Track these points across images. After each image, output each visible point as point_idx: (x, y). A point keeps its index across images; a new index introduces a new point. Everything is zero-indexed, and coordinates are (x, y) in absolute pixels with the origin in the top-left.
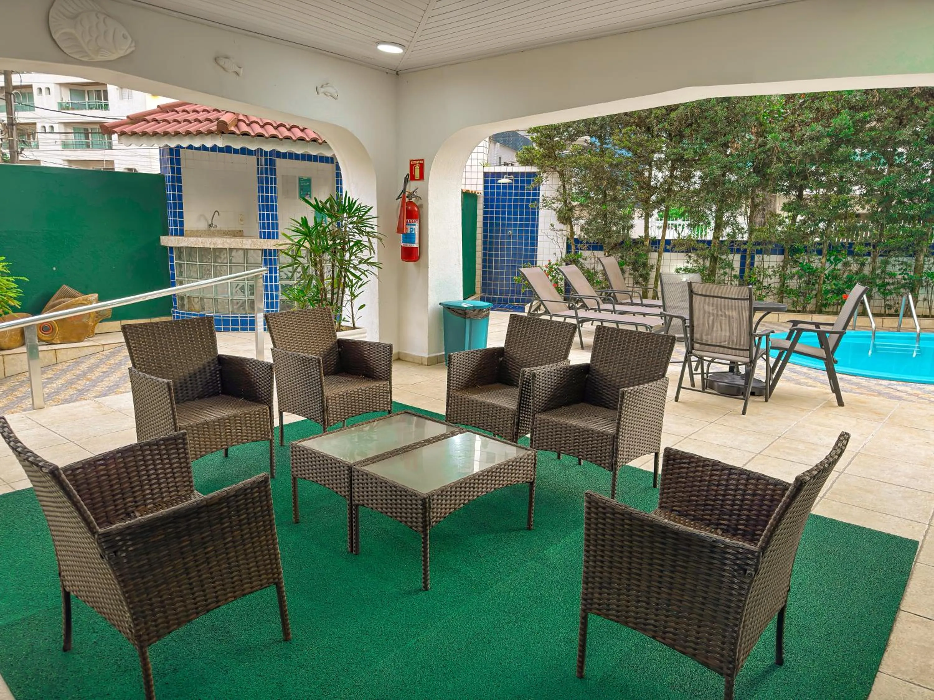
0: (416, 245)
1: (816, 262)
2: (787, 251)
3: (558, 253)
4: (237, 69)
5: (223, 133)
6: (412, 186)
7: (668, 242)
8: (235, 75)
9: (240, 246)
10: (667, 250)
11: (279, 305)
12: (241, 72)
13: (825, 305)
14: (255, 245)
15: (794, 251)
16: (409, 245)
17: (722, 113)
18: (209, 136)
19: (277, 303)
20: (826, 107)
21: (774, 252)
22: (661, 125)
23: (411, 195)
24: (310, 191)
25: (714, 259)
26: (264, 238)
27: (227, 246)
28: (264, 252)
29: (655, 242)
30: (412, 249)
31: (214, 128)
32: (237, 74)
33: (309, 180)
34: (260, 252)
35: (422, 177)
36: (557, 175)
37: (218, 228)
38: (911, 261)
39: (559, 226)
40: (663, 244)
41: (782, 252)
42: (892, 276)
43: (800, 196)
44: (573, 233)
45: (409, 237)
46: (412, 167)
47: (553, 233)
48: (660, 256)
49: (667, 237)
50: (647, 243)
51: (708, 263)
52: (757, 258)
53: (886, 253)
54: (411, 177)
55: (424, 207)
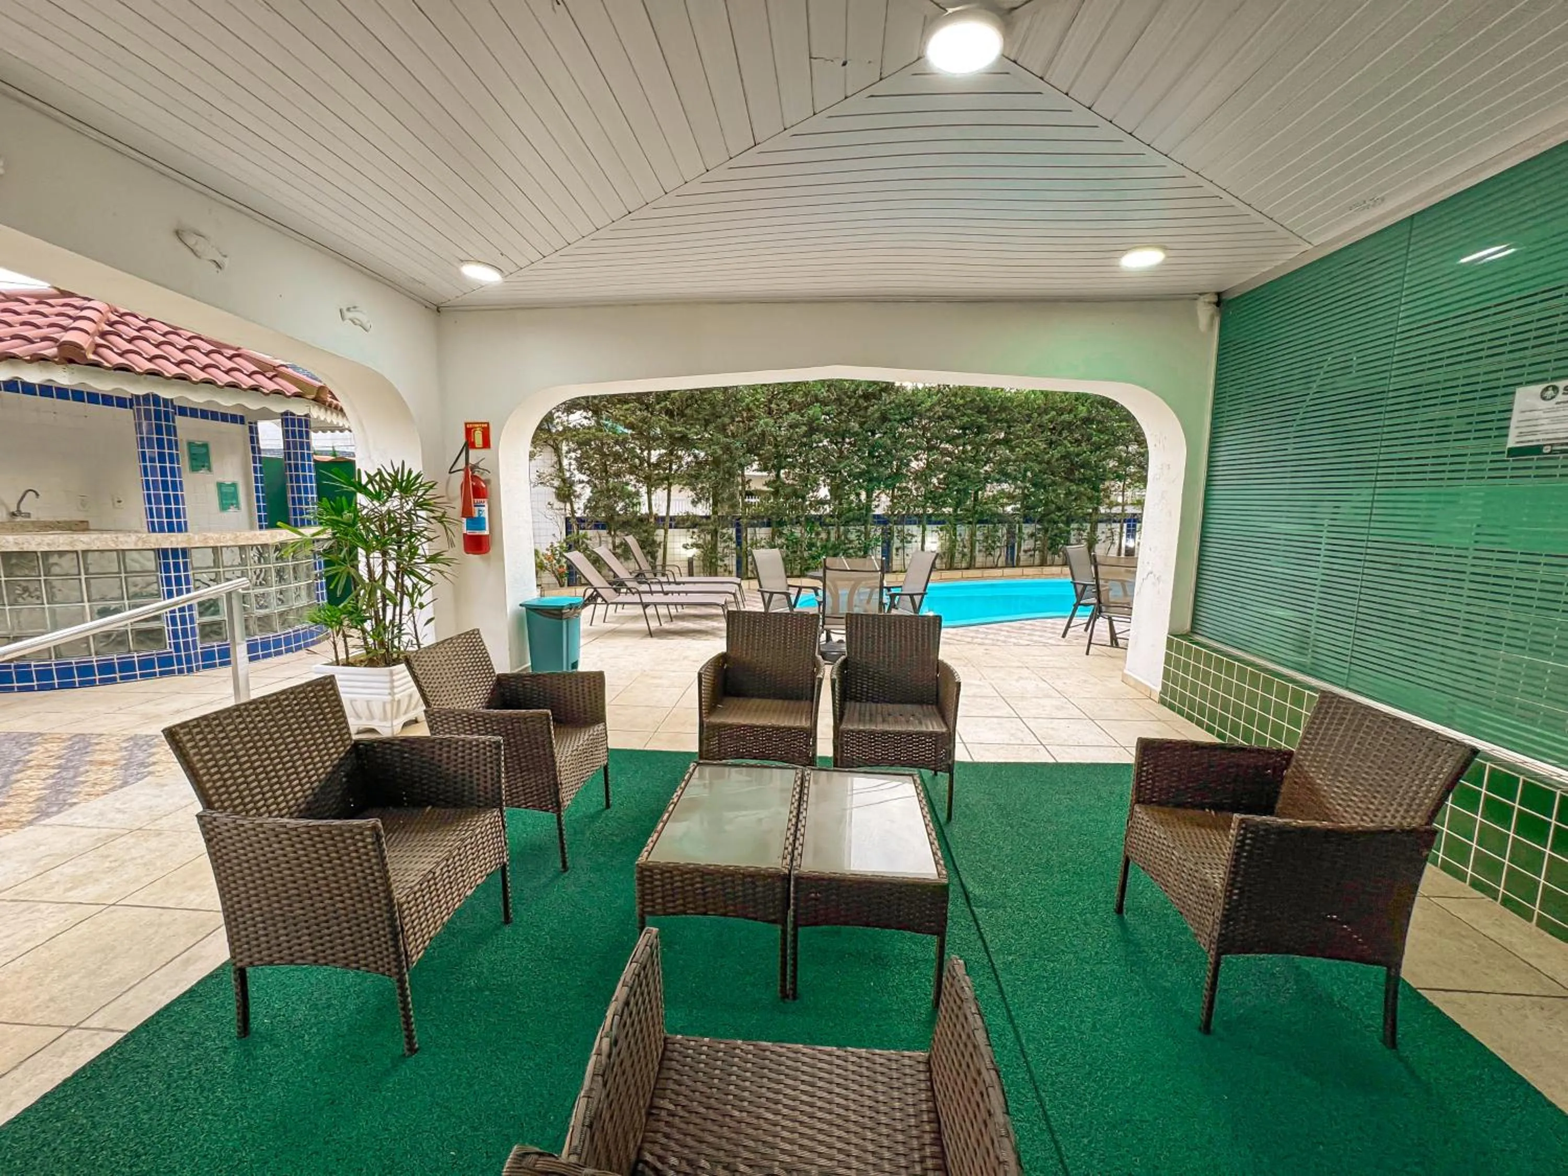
0: (486, 532)
1: (798, 531)
2: (774, 524)
3: (558, 534)
4: (219, 258)
5: (71, 361)
6: (475, 456)
7: (672, 518)
8: (214, 266)
9: (113, 546)
10: (671, 527)
11: (197, 631)
12: (226, 262)
13: (807, 569)
14: (144, 542)
15: (781, 523)
16: (478, 533)
17: (721, 397)
18: (35, 365)
19: (193, 629)
20: (798, 398)
21: (763, 525)
22: (663, 404)
23: (474, 467)
24: (209, 462)
25: (714, 533)
26: (154, 531)
27: (80, 547)
28: (162, 553)
29: (660, 520)
30: (480, 537)
31: (52, 351)
32: (219, 266)
33: (205, 446)
34: (152, 554)
35: (486, 444)
36: (550, 449)
37: (33, 519)
38: (863, 528)
39: (558, 504)
40: (668, 520)
41: (769, 525)
42: (851, 542)
43: (778, 476)
44: (573, 511)
45: (476, 522)
46: (469, 432)
47: (551, 512)
48: (666, 533)
49: (671, 514)
50: (652, 520)
51: (709, 537)
52: (750, 530)
53: (847, 523)
54: (470, 444)
55: (492, 483)
